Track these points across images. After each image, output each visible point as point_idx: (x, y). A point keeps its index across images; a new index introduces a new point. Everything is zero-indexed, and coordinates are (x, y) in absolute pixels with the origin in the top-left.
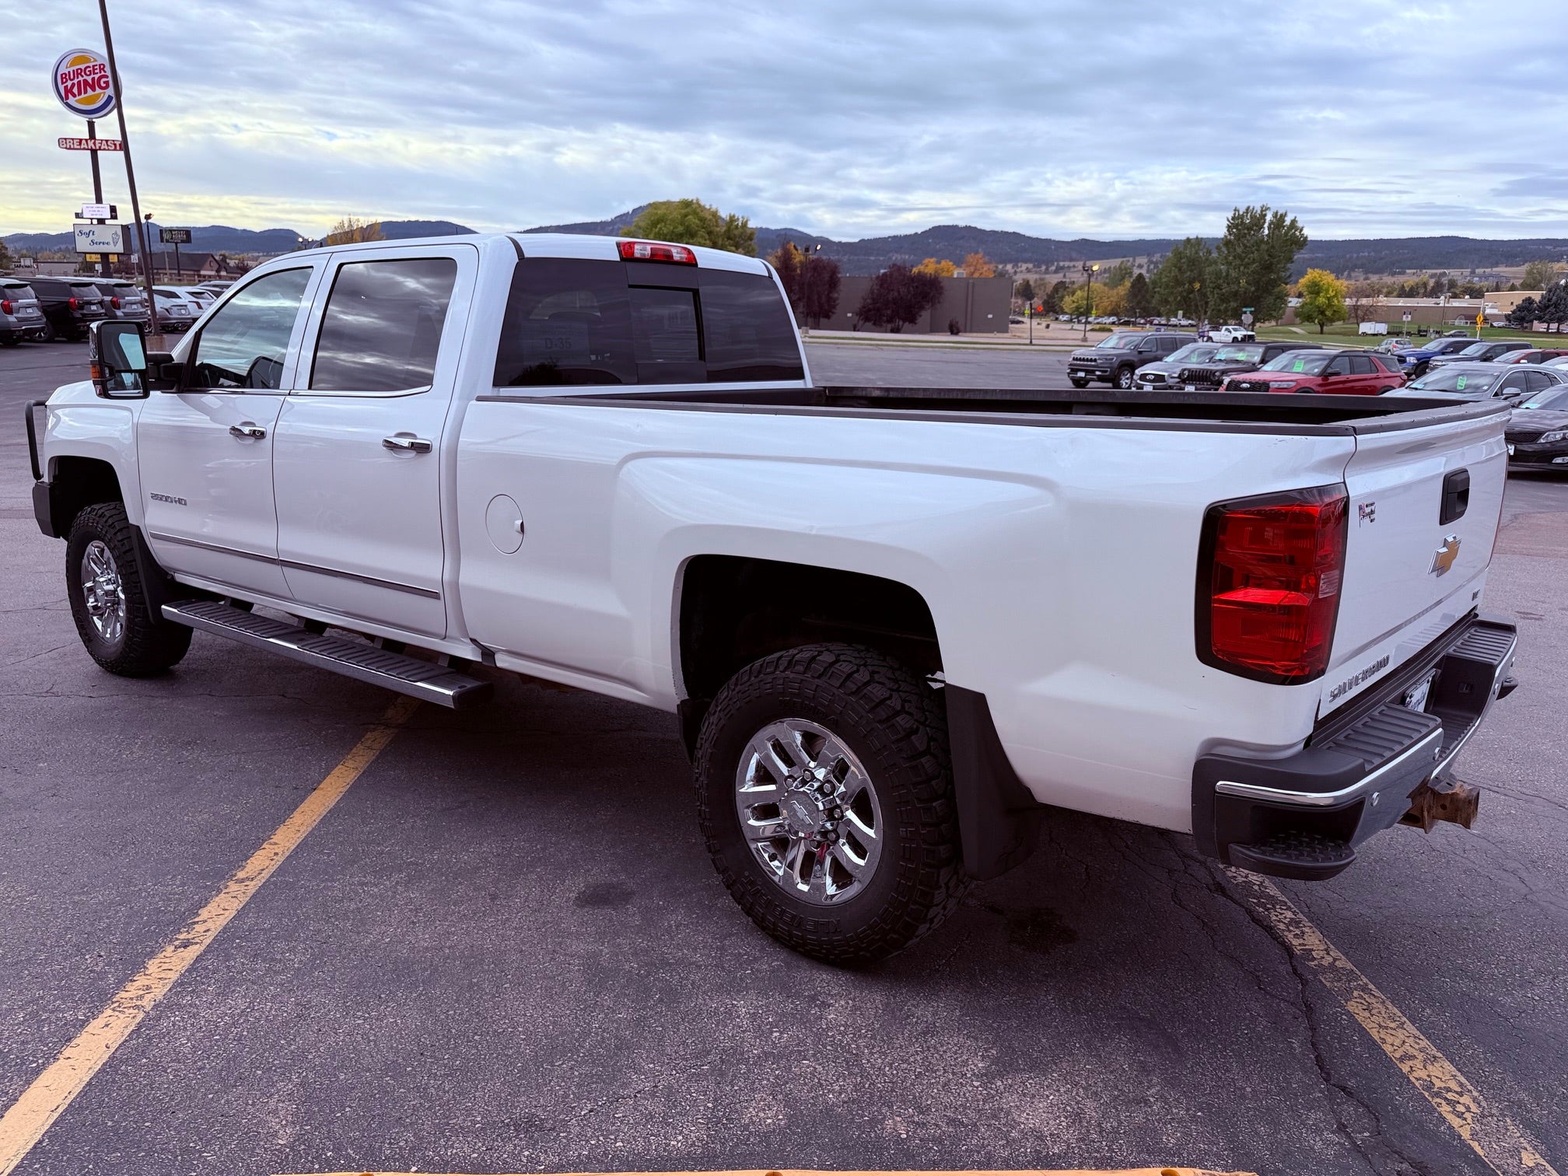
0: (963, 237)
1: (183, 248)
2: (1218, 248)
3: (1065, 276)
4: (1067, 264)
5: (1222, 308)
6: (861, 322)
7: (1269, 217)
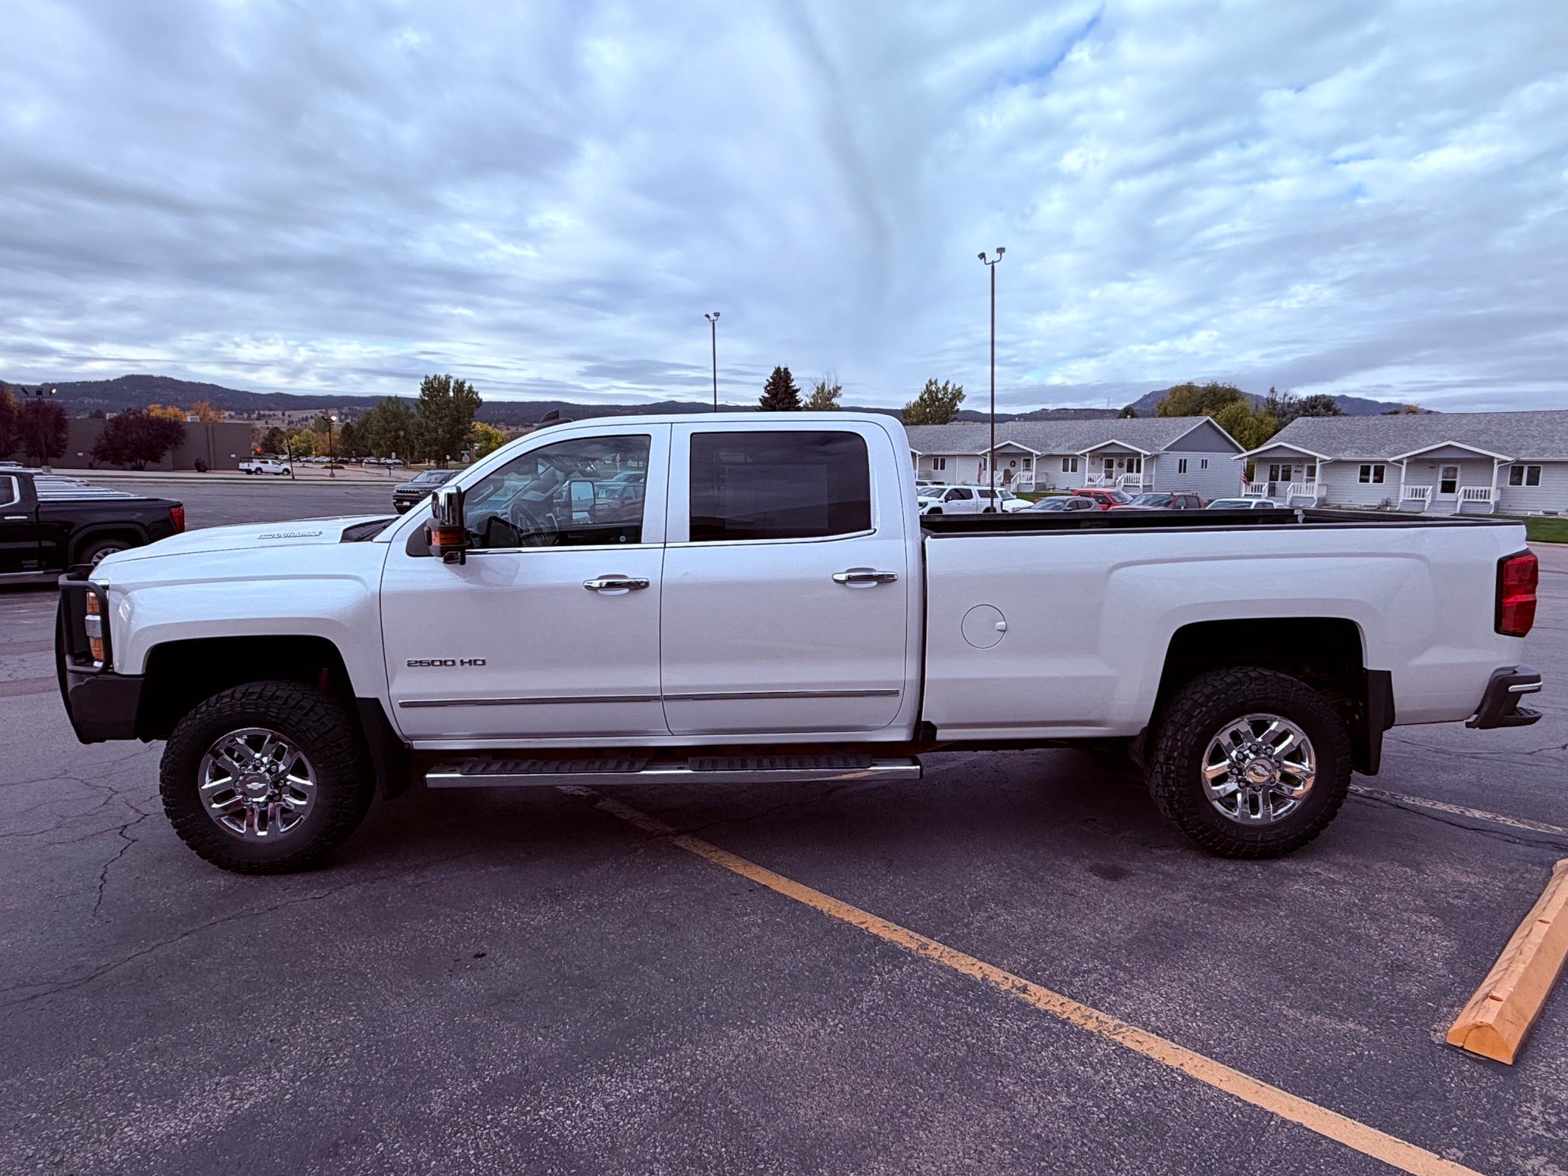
0: (159, 386)
2: (416, 405)
3: (267, 423)
4: (267, 413)
5: (427, 450)
6: (97, 461)
7: (452, 384)
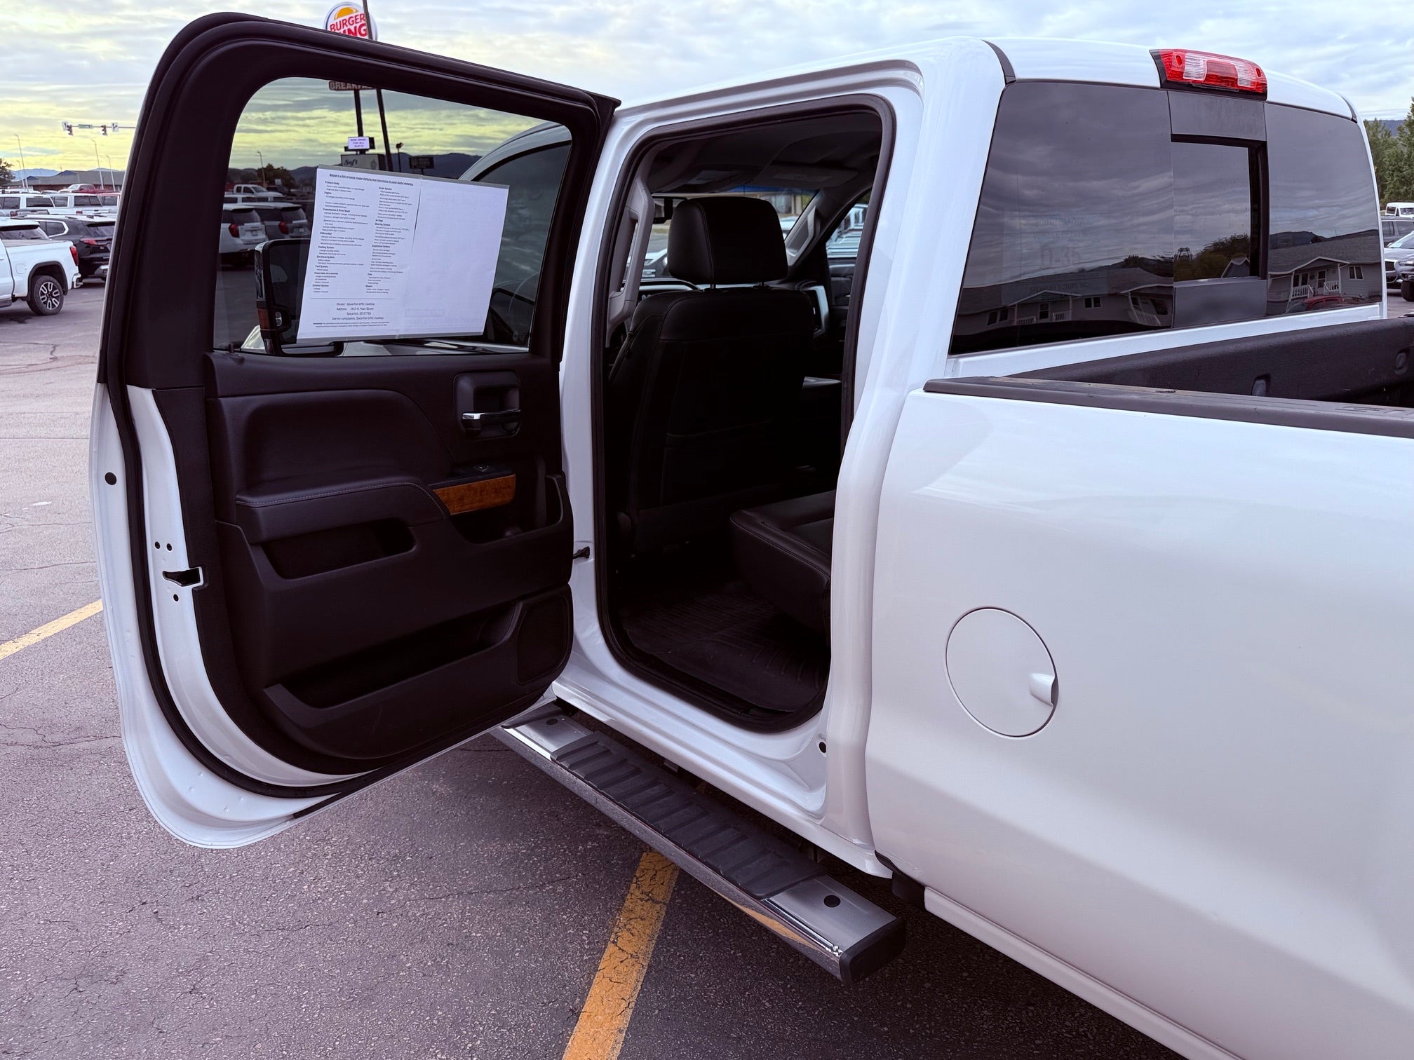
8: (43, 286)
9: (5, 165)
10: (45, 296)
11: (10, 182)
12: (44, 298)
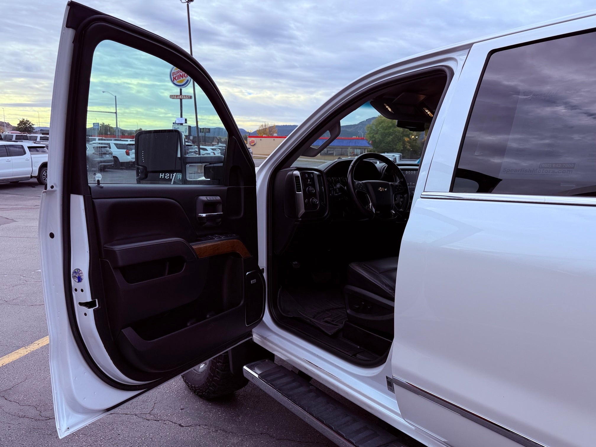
1: (207, 135)
8: (45, 172)
9: (31, 124)
10: (45, 176)
11: (33, 131)
12: (44, 177)
